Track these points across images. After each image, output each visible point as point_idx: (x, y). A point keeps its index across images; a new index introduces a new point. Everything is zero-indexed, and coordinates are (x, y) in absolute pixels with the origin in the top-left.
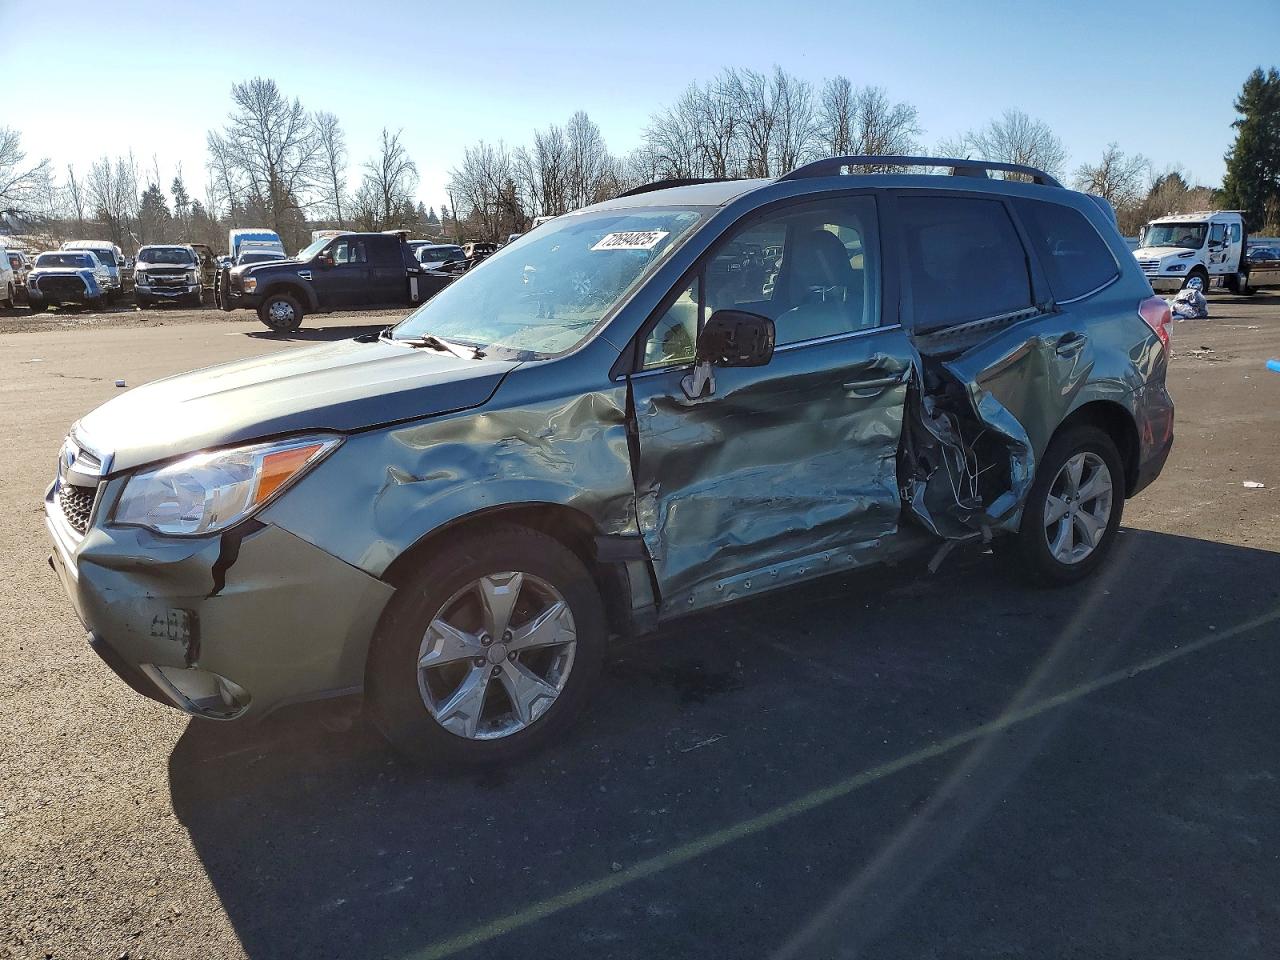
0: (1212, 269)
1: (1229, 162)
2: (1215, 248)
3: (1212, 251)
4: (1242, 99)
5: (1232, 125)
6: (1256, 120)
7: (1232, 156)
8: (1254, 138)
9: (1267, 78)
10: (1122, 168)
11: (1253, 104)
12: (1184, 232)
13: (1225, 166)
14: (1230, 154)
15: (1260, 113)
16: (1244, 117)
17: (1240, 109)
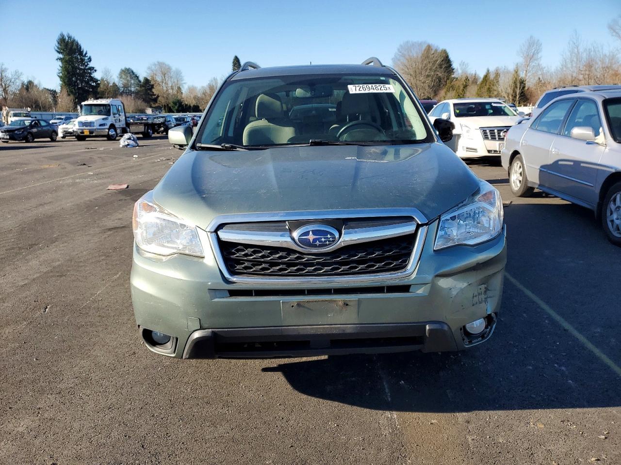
0: (117, 125)
1: (61, 77)
2: (116, 116)
3: (114, 117)
4: (58, 48)
5: (57, 59)
6: (67, 58)
7: (61, 75)
8: (69, 67)
9: (67, 38)
10: (10, 76)
11: (63, 50)
12: (98, 109)
13: (58, 79)
14: (59, 73)
15: (68, 54)
16: (61, 56)
17: (59, 52)
